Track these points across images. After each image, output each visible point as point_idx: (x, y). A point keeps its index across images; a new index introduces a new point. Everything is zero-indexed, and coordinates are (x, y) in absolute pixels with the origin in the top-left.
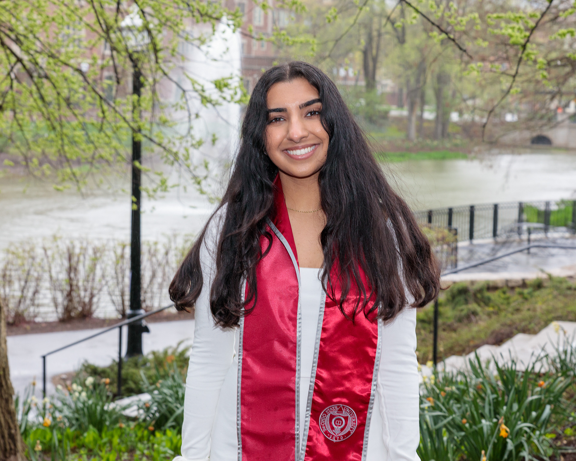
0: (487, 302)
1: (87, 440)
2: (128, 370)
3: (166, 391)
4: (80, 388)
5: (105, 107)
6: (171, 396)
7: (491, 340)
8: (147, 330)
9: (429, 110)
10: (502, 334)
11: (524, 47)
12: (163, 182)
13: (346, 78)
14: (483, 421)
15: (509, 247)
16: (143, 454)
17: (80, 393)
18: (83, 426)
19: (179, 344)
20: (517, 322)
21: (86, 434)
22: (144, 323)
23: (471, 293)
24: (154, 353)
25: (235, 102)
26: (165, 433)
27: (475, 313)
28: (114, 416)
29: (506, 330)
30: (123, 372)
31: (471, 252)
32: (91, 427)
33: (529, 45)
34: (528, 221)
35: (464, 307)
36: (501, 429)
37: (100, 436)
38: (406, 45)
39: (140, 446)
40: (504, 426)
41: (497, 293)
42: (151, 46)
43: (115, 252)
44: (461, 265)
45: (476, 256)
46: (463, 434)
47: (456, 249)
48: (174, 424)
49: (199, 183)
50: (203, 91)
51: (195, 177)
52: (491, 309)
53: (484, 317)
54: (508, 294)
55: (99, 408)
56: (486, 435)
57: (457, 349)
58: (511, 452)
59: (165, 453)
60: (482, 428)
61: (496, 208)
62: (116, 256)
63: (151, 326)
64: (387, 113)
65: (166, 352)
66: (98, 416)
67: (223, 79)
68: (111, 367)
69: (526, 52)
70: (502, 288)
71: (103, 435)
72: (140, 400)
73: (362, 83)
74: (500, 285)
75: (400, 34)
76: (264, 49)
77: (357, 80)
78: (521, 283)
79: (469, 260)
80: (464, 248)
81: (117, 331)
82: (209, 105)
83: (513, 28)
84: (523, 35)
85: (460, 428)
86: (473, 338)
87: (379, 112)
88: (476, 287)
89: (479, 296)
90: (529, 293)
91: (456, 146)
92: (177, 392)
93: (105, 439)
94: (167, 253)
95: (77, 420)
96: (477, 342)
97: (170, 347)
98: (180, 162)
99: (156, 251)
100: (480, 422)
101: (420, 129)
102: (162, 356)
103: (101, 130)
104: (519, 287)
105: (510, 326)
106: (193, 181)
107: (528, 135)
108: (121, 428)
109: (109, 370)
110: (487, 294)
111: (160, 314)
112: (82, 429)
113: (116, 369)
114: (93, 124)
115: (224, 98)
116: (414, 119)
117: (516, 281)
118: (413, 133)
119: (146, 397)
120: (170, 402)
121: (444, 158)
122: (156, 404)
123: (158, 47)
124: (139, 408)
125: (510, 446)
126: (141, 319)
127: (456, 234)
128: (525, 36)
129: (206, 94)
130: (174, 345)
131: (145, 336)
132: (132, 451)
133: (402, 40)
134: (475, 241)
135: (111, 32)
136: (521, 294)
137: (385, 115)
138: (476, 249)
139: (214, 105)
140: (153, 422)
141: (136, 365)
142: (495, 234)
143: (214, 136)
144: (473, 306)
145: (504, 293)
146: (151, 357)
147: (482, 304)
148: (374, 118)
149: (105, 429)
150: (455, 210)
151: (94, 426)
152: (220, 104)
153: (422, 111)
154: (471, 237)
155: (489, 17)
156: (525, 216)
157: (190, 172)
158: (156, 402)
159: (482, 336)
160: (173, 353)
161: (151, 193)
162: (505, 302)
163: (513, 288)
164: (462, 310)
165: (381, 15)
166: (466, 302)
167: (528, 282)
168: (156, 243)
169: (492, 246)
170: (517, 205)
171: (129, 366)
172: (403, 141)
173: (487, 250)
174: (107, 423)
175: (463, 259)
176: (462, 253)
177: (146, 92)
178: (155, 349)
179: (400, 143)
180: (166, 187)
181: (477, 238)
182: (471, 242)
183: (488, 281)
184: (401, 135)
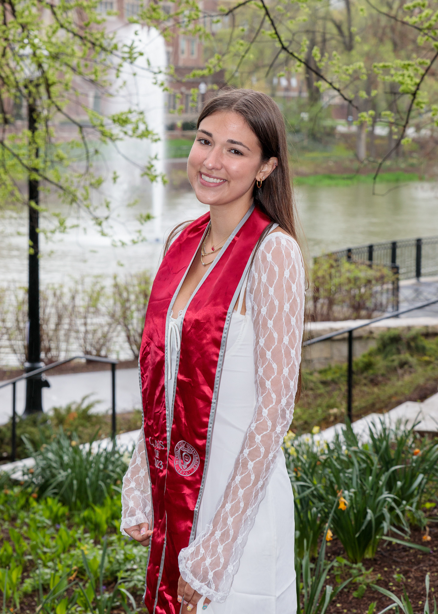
0: (421, 350)
3: (50, 455)
6: (56, 462)
7: (415, 396)
8: (47, 384)
10: (427, 389)
11: (414, 94)
12: (62, 223)
13: (288, 89)
19: (84, 399)
22: (44, 377)
23: (404, 341)
24: (56, 410)
25: (138, 137)
26: (46, 502)
29: (431, 385)
31: (418, 292)
33: (419, 93)
35: (395, 357)
36: (340, 502)
38: (354, 52)
40: (343, 499)
43: (16, 297)
44: (404, 307)
45: (422, 297)
47: (398, 288)
48: (55, 490)
49: (100, 224)
50: (102, 125)
51: (96, 218)
52: (426, 358)
57: (377, 406)
63: (51, 380)
64: (333, 129)
65: (69, 409)
67: (122, 114)
68: (6, 426)
69: (416, 100)
72: (25, 466)
73: (306, 94)
75: (347, 40)
77: (300, 92)
79: (414, 300)
80: (407, 287)
81: (10, 387)
82: (108, 141)
83: (403, 75)
84: (413, 83)
86: (396, 394)
87: (325, 128)
88: (413, 333)
89: (413, 344)
91: (412, 165)
92: (62, 458)
94: (73, 298)
96: (399, 398)
97: (74, 403)
98: (78, 202)
99: (62, 294)
101: (370, 147)
102: (63, 412)
106: (93, 222)
108: (5, 494)
110: (424, 342)
111: (68, 365)
115: (126, 133)
116: (364, 136)
118: (363, 152)
119: (29, 462)
120: (54, 468)
121: (397, 180)
122: (39, 469)
123: (50, 82)
124: (24, 474)
126: (40, 373)
127: (398, 272)
128: (416, 84)
129: (106, 129)
130: (79, 400)
131: (45, 391)
132: (13, 520)
133: (349, 47)
134: (423, 279)
137: (331, 133)
138: (422, 288)
139: (113, 140)
140: (37, 489)
141: (34, 423)
143: (115, 173)
144: (406, 356)
146: (51, 414)
147: (416, 353)
148: (319, 135)
150: (398, 244)
152: (121, 139)
153: (373, 126)
154: (418, 274)
155: (375, 67)
157: (91, 213)
158: (40, 467)
159: (406, 391)
160: (78, 409)
164: (393, 361)
165: (325, 18)
166: (399, 352)
168: (61, 286)
171: (27, 424)
172: (351, 161)
173: (434, 290)
175: (406, 300)
176: (405, 293)
178: (57, 405)
179: (347, 163)
180: (65, 228)
181: (426, 275)
182: (418, 280)
183: (427, 327)
184: (349, 154)
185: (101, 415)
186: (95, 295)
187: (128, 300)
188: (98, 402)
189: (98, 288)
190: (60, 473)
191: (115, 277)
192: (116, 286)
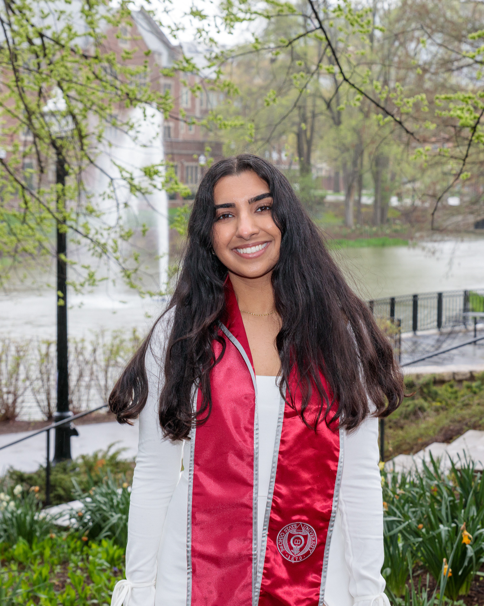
0: (434, 396)
1: (16, 553)
2: (57, 476)
3: (99, 498)
4: (8, 498)
5: (28, 197)
6: (105, 504)
7: (441, 438)
8: (75, 433)
9: (366, 195)
10: (452, 431)
11: (474, 129)
12: (91, 276)
13: (279, 161)
14: (441, 526)
15: (454, 338)
16: (77, 567)
17: (8, 503)
18: (12, 538)
19: (110, 447)
20: (467, 417)
21: (15, 547)
22: (72, 425)
23: (418, 387)
24: (83, 457)
26: (100, 543)
27: (422, 409)
28: (45, 527)
29: (455, 426)
30: (52, 478)
31: (415, 343)
32: (21, 538)
33: (479, 127)
34: (473, 310)
35: (410, 402)
36: (463, 536)
37: (31, 548)
39: (73, 557)
40: (466, 533)
41: (444, 387)
42: (76, 132)
43: (39, 351)
44: (406, 359)
45: (420, 349)
46: (420, 539)
47: (399, 341)
48: (109, 533)
49: (129, 277)
50: (132, 179)
51: (124, 270)
52: (438, 404)
53: (432, 413)
54: (456, 388)
55: (28, 518)
56: (444, 541)
57: (404, 447)
58: (471, 558)
59: (101, 565)
60: (440, 534)
61: (440, 296)
62: (41, 355)
63: (80, 429)
64: (323, 198)
65: (96, 456)
66: (28, 527)
67: (153, 166)
68: (38, 473)
69: (476, 134)
70: (449, 381)
71: (34, 547)
72: (72, 509)
73: (296, 167)
74: (447, 378)
75: (336, 116)
76: (192, 132)
77: (291, 164)
78: (468, 375)
79: (413, 352)
80: (407, 339)
81: (44, 434)
82: (138, 194)
83: (462, 109)
84: (472, 117)
85: (417, 534)
86: (421, 435)
87: (315, 197)
88: (422, 381)
89: (425, 390)
90: (478, 387)
91: (396, 231)
92: (112, 500)
93: (36, 552)
94: (95, 351)
95: (5, 531)
96: (425, 440)
97: (100, 450)
98: (108, 254)
99: (83, 348)
100: (438, 528)
101: (358, 215)
102: (92, 460)
103: (24, 222)
104: (466, 380)
105: (459, 422)
106: (123, 274)
107: (472, 219)
108: (51, 538)
109: (36, 477)
110: (434, 388)
111: (89, 415)
112: (11, 541)
113: (44, 474)
114: (15, 216)
115: (155, 186)
117: (464, 375)
118: (351, 219)
119: (77, 505)
120: (104, 511)
121: (383, 245)
122: (89, 513)
123: (83, 134)
124: (71, 517)
125: (470, 552)
126: (69, 422)
127: (399, 325)
128: (475, 118)
129: (136, 182)
130: (105, 448)
131: (74, 440)
132: (64, 563)
133: (337, 121)
134: (419, 333)
135: (33, 117)
136: (469, 387)
137: (320, 201)
138: (420, 340)
139: (143, 194)
140: (87, 532)
141: (65, 470)
142: (439, 324)
143: (144, 226)
144: (420, 401)
145: (452, 386)
146: (80, 461)
147: (429, 399)
149: (35, 540)
150: (397, 300)
151: (24, 537)
153: (360, 196)
154: (415, 328)
155: (437, 98)
156: (470, 306)
157: (120, 264)
158: (90, 510)
159: (431, 433)
160: (104, 457)
161: (78, 287)
162: (453, 396)
163: (460, 381)
164: (408, 406)
165: (314, 95)
166: (413, 397)
167: (476, 375)
168: (83, 340)
169: (437, 337)
170: (462, 293)
171: (58, 471)
172: (341, 227)
173: (431, 342)
174: (38, 534)
175: (406, 352)
176: (406, 346)
177: (71, 181)
178: (85, 453)
179: (337, 229)
180: (94, 281)
181: (421, 330)
182: (415, 334)
183: (434, 376)
184: (338, 221)
185: (128, 461)
186: (115, 349)
188: (124, 449)
189: (117, 342)
190: (112, 516)
191: (134, 332)
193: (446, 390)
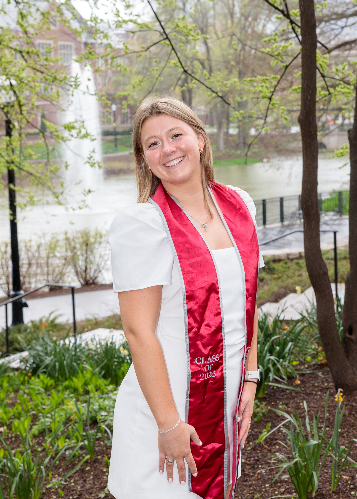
0: (273, 271)
2: (13, 336)
3: (39, 348)
6: (42, 351)
7: (272, 299)
8: (26, 305)
9: (233, 127)
10: (280, 294)
12: (31, 198)
15: (291, 229)
16: (25, 393)
19: (51, 314)
20: (290, 285)
22: (24, 300)
24: (32, 322)
25: (81, 138)
26: (38, 377)
28: (3, 369)
29: (282, 291)
30: (10, 337)
31: (265, 234)
33: (273, 98)
39: (22, 387)
41: (281, 264)
42: (16, 103)
45: (268, 236)
48: (44, 370)
49: (57, 197)
50: (57, 132)
51: (54, 194)
52: (275, 276)
54: (289, 264)
59: (39, 390)
61: (282, 200)
63: (29, 302)
65: (41, 321)
67: (70, 123)
69: (272, 103)
70: (284, 260)
72: (22, 356)
74: (283, 258)
78: (298, 255)
81: (4, 307)
82: (61, 141)
83: (263, 87)
84: (269, 91)
91: (255, 153)
92: (47, 349)
94: (39, 248)
97: (44, 317)
98: (43, 182)
99: (31, 246)
101: (227, 142)
102: (38, 323)
104: (297, 258)
105: (285, 288)
106: (53, 196)
108: (9, 376)
111: (36, 293)
113: (4, 334)
115: (72, 136)
116: (222, 135)
117: (295, 255)
118: (222, 146)
119: (25, 354)
120: (42, 356)
121: (246, 163)
122: (32, 358)
123: (22, 103)
124: (21, 362)
126: (21, 298)
128: (271, 92)
129: (59, 133)
130: (47, 315)
131: (25, 310)
132: (16, 391)
134: (268, 226)
136: (297, 264)
138: (268, 232)
139: (65, 141)
140: (31, 371)
141: (19, 331)
142: (282, 219)
145: (286, 263)
146: (30, 325)
153: (228, 128)
154: (265, 223)
155: (245, 81)
157: (51, 190)
158: (32, 356)
159: (266, 296)
160: (47, 321)
162: (287, 270)
163: (292, 260)
165: (192, 59)
168: (30, 241)
169: (280, 229)
171: (14, 332)
173: (275, 232)
178: (33, 319)
181: (269, 224)
182: (265, 227)
183: (274, 256)
185: (63, 323)
186: (53, 246)
187: (75, 248)
188: (60, 315)
189: (54, 241)
190: (46, 359)
191: (66, 233)
192: (67, 239)
193: (282, 267)
